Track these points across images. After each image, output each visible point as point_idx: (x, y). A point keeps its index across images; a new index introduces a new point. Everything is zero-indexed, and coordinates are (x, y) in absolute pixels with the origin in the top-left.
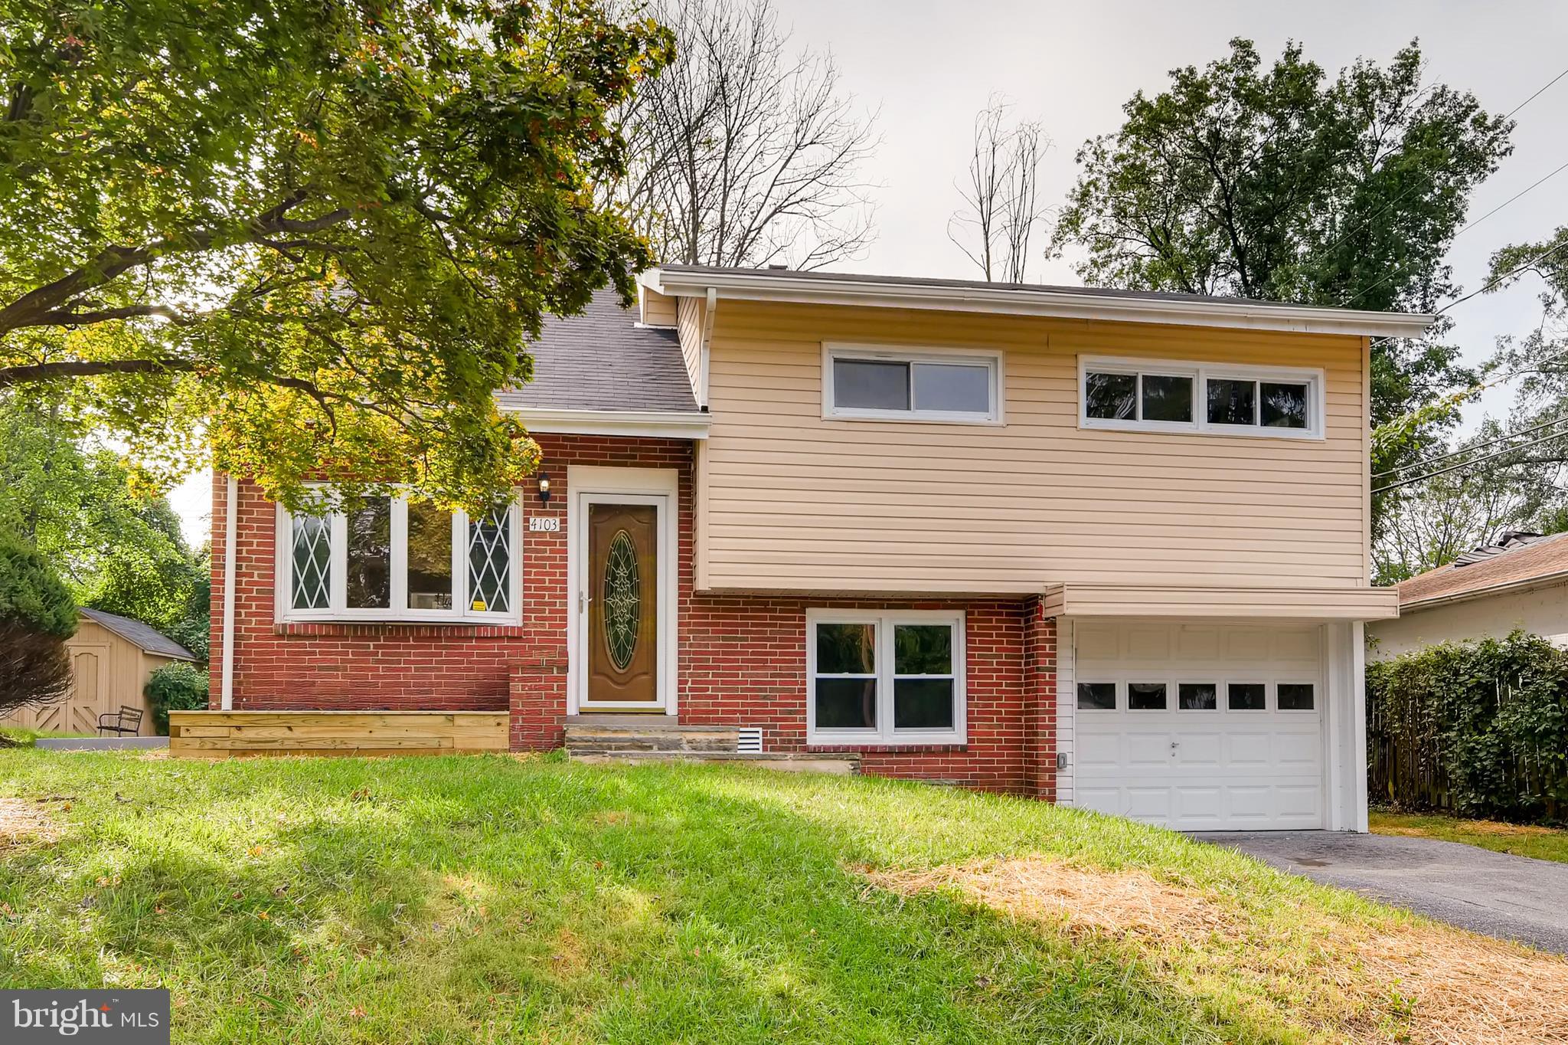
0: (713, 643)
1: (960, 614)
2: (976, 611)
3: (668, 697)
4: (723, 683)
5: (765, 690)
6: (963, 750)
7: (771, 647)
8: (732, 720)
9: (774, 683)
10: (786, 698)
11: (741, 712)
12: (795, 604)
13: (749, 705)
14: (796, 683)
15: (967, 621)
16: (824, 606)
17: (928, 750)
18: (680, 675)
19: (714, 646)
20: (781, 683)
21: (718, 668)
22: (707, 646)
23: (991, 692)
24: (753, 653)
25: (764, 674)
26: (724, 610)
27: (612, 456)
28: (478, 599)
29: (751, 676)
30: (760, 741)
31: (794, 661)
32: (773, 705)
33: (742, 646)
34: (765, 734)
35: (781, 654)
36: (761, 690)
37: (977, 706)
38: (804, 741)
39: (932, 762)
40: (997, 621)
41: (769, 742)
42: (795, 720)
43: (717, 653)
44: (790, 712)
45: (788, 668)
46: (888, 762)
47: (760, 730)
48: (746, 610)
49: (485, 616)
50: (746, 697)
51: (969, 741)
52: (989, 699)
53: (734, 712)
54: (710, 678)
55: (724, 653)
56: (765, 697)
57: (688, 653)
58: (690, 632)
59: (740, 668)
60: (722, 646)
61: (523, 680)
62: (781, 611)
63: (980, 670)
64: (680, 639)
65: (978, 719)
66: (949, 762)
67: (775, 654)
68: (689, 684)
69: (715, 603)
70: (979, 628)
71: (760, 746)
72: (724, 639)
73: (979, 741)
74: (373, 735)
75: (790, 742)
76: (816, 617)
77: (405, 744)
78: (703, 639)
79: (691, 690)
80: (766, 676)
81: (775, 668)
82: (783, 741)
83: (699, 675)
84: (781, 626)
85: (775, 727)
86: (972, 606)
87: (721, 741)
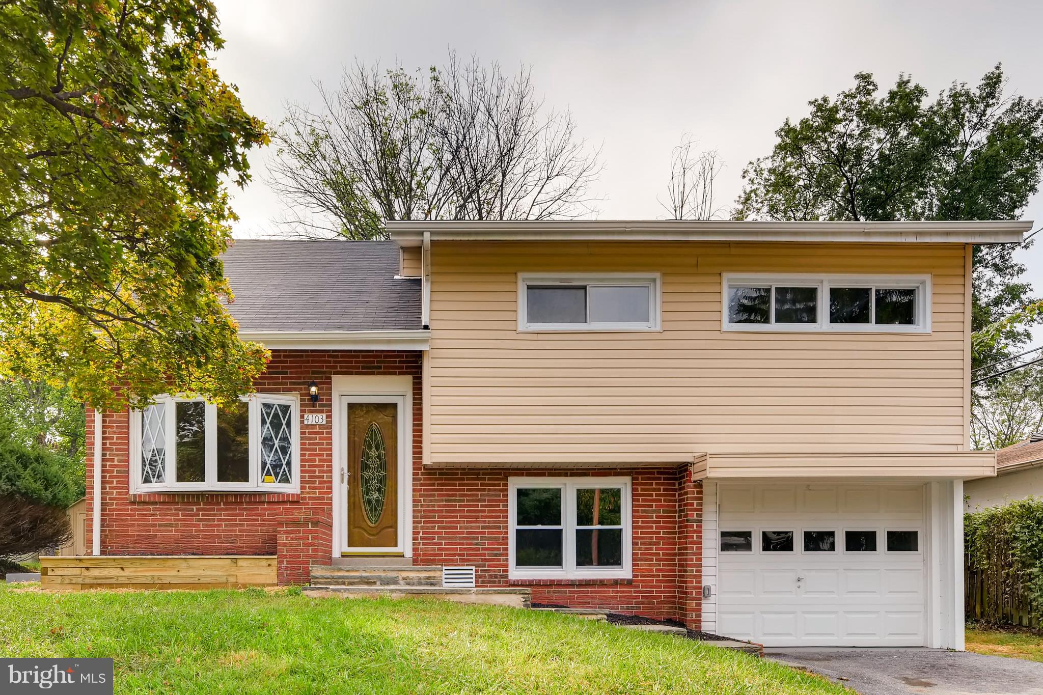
0: (438, 503)
1: (627, 480)
2: (640, 477)
3: (405, 544)
4: (446, 533)
5: (477, 538)
6: (629, 583)
7: (482, 506)
8: (452, 560)
9: (484, 533)
10: (493, 544)
11: (459, 555)
12: (500, 474)
13: (465, 549)
14: (500, 533)
15: (633, 484)
16: (522, 475)
17: (602, 583)
18: (414, 528)
19: (439, 506)
20: (489, 533)
21: (442, 522)
22: (433, 506)
23: (652, 538)
24: (468, 511)
25: (477, 527)
26: (446, 479)
27: (363, 368)
28: (268, 474)
29: (466, 528)
30: (473, 576)
31: (500, 516)
32: (483, 549)
33: (460, 506)
34: (477, 571)
35: (490, 511)
36: (474, 538)
37: (640, 549)
38: (507, 576)
39: (605, 592)
40: (656, 484)
41: (480, 577)
42: (499, 560)
43: (442, 511)
44: (496, 555)
45: (495, 522)
46: (570, 592)
47: (473, 568)
48: (463, 479)
49: (273, 486)
50: (463, 544)
51: (634, 576)
52: (650, 544)
53: (454, 555)
54: (436, 530)
55: (447, 511)
56: (477, 544)
57: (420, 511)
58: (421, 496)
59: (459, 522)
60: (444, 506)
61: (286, 532)
62: (489, 479)
63: (643, 522)
64: (414, 501)
65: (641, 560)
66: (618, 592)
67: (484, 511)
68: (421, 535)
69: (440, 474)
70: (642, 490)
71: (473, 580)
72: (446, 501)
73: (642, 576)
74: (180, 573)
75: (496, 577)
76: (515, 484)
77: (203, 580)
78: (431, 501)
79: (422, 538)
80: (477, 528)
81: (485, 522)
82: (491, 576)
83: (428, 528)
84: (489, 490)
85: (484, 566)
86: (637, 473)
87: (428, 578)
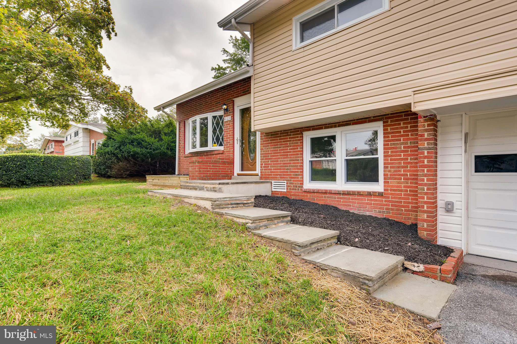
0: (270, 149)
1: (381, 124)
2: (389, 120)
3: (258, 171)
4: (274, 164)
5: (287, 166)
6: (380, 195)
7: (290, 149)
8: (276, 178)
9: (290, 163)
10: (295, 169)
11: (279, 175)
12: (298, 131)
13: (282, 172)
14: (298, 163)
15: (384, 126)
16: (310, 130)
17: (359, 194)
18: (261, 162)
19: (271, 151)
20: (293, 163)
21: (272, 159)
22: (268, 151)
23: (400, 163)
24: (283, 152)
25: (287, 160)
26: (274, 137)
27: (243, 93)
28: (215, 143)
29: (282, 161)
30: (285, 186)
31: (298, 154)
32: (290, 172)
33: (280, 150)
34: (287, 183)
35: (293, 152)
36: (286, 166)
37: (390, 171)
38: (302, 187)
39: (362, 200)
40: (404, 124)
41: (289, 186)
42: (298, 178)
43: (272, 153)
44: (296, 175)
45: (296, 157)
46: (338, 198)
47: (285, 181)
48: (281, 136)
49: (217, 148)
50: (281, 169)
51: (385, 190)
52: (399, 167)
53: (277, 175)
54: (270, 162)
55: (274, 153)
56: (287, 169)
57: (263, 154)
58: (263, 146)
59: (279, 158)
60: (273, 151)
61: (192, 166)
62: (293, 135)
63: (392, 152)
64: (261, 149)
65: (390, 179)
66: (372, 200)
67: (291, 152)
68: (263, 165)
69: (271, 135)
70: (391, 129)
71: (286, 188)
72: (274, 148)
73: (391, 190)
75: (296, 187)
78: (267, 149)
79: (264, 167)
80: (287, 161)
81: (291, 158)
82: (294, 186)
83: (266, 162)
84: (293, 141)
85: (291, 180)
86: (386, 118)
